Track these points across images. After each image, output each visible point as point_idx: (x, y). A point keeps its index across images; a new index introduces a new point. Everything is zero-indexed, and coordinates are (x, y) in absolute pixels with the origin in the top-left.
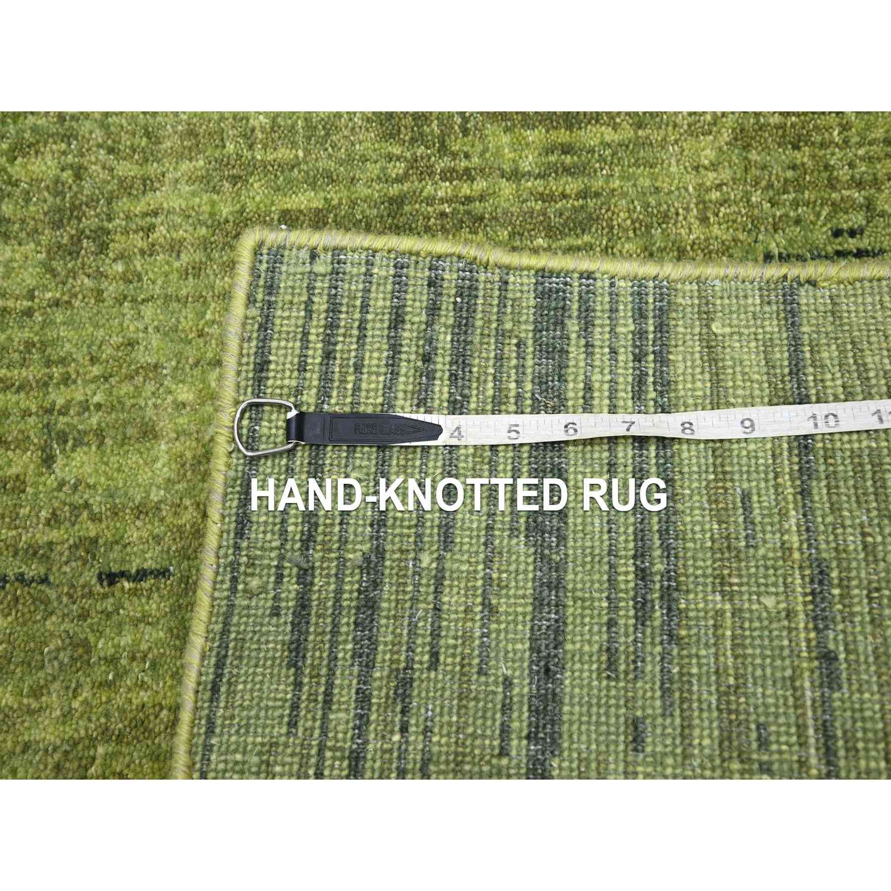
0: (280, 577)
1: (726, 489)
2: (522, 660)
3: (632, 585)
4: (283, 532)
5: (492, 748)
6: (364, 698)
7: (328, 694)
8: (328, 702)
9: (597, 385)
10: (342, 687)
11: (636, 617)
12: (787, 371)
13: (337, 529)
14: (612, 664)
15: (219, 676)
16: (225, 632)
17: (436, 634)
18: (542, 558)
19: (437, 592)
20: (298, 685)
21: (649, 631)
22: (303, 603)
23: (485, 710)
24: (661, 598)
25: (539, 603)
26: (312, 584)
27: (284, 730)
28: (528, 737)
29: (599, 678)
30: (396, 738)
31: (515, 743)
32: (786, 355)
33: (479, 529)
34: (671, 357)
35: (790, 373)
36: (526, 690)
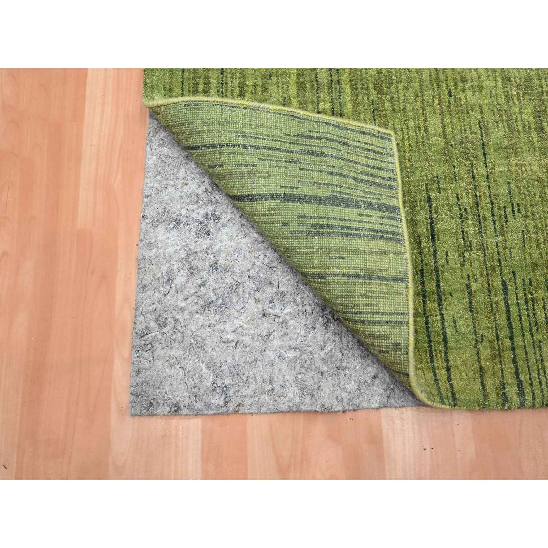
0: (317, 132)
1: (345, 252)
2: (302, 192)
3: (320, 223)
4: (327, 133)
5: (282, 184)
6: (292, 152)
7: (292, 143)
8: (291, 143)
9: (372, 218)
10: (294, 146)
11: (313, 224)
12: (379, 275)
13: (330, 146)
14: (301, 217)
15: (295, 117)
16: (305, 119)
17: (307, 170)
18: (327, 199)
19: (318, 171)
20: (294, 136)
21: (309, 227)
22: (312, 138)
23: (290, 182)
24: (317, 231)
25: (316, 197)
26: (317, 140)
27: (284, 133)
28: (285, 193)
29: (298, 213)
30: (284, 160)
31: (283, 190)
32: (384, 276)
33: (333, 182)
34: (382, 240)
35: (378, 276)
36: (295, 193)
